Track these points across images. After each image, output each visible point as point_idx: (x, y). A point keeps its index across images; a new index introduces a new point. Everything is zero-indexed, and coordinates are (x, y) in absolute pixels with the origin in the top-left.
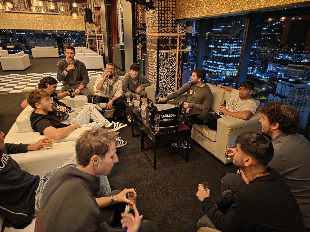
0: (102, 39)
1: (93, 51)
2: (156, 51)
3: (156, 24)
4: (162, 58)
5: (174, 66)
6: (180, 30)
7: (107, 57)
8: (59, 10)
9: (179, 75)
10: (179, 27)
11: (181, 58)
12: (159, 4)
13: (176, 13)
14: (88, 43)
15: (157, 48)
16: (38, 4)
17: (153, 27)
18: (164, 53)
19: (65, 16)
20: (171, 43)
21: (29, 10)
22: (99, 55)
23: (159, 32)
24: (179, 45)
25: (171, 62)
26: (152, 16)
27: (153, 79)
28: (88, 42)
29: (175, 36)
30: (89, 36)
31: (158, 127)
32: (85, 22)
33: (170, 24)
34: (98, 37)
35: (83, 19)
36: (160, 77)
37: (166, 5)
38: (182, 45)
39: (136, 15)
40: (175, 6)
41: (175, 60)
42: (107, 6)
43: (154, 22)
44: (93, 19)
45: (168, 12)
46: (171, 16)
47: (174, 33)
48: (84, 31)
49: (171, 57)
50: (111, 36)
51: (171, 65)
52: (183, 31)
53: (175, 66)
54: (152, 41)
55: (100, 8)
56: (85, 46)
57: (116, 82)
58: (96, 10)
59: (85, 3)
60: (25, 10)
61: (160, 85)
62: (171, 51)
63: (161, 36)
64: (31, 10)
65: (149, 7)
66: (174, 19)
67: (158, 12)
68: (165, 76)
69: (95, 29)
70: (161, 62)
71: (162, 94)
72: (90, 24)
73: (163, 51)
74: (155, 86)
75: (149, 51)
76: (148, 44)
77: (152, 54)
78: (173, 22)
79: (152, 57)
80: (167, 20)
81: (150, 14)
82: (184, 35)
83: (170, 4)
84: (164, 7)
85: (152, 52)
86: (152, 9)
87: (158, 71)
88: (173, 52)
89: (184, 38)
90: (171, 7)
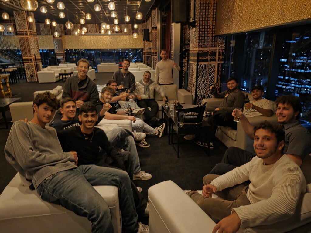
0: (156, 55)
1: (148, 66)
2: (196, 63)
3: (197, 40)
4: (201, 69)
5: (212, 76)
6: (219, 45)
8: (123, 31)
9: (217, 84)
10: (219, 41)
11: (220, 69)
12: (200, 23)
13: (216, 30)
14: (145, 59)
15: (196, 61)
17: (195, 43)
18: (203, 65)
19: (128, 36)
20: (211, 56)
21: (99, 32)
22: (153, 69)
23: (199, 47)
24: (219, 57)
25: (210, 73)
27: (193, 89)
29: (214, 50)
32: (144, 40)
33: (210, 39)
34: (153, 53)
35: (142, 37)
36: (199, 86)
37: (206, 24)
38: (221, 57)
39: (184, 32)
40: (215, 24)
41: (214, 71)
43: (195, 39)
44: (150, 38)
45: (208, 30)
46: (211, 32)
47: (213, 47)
48: (142, 49)
49: (210, 68)
51: (210, 76)
52: (223, 45)
53: (214, 76)
54: (193, 55)
55: (157, 27)
56: (142, 62)
59: (145, 24)
60: (96, 33)
61: (198, 93)
62: (210, 63)
63: (201, 50)
64: (100, 33)
65: (192, 26)
66: (214, 35)
67: (198, 30)
68: (204, 85)
69: (152, 46)
70: (201, 73)
71: (200, 102)
72: (148, 42)
73: (202, 63)
74: (194, 94)
75: (191, 63)
76: (190, 58)
77: (193, 66)
78: (212, 38)
79: (192, 68)
80: (207, 37)
81: (193, 32)
82: (224, 48)
83: (210, 23)
84: (205, 26)
85: (193, 64)
86: (194, 27)
87: (197, 81)
88: (213, 64)
89: (223, 51)
90: (211, 26)
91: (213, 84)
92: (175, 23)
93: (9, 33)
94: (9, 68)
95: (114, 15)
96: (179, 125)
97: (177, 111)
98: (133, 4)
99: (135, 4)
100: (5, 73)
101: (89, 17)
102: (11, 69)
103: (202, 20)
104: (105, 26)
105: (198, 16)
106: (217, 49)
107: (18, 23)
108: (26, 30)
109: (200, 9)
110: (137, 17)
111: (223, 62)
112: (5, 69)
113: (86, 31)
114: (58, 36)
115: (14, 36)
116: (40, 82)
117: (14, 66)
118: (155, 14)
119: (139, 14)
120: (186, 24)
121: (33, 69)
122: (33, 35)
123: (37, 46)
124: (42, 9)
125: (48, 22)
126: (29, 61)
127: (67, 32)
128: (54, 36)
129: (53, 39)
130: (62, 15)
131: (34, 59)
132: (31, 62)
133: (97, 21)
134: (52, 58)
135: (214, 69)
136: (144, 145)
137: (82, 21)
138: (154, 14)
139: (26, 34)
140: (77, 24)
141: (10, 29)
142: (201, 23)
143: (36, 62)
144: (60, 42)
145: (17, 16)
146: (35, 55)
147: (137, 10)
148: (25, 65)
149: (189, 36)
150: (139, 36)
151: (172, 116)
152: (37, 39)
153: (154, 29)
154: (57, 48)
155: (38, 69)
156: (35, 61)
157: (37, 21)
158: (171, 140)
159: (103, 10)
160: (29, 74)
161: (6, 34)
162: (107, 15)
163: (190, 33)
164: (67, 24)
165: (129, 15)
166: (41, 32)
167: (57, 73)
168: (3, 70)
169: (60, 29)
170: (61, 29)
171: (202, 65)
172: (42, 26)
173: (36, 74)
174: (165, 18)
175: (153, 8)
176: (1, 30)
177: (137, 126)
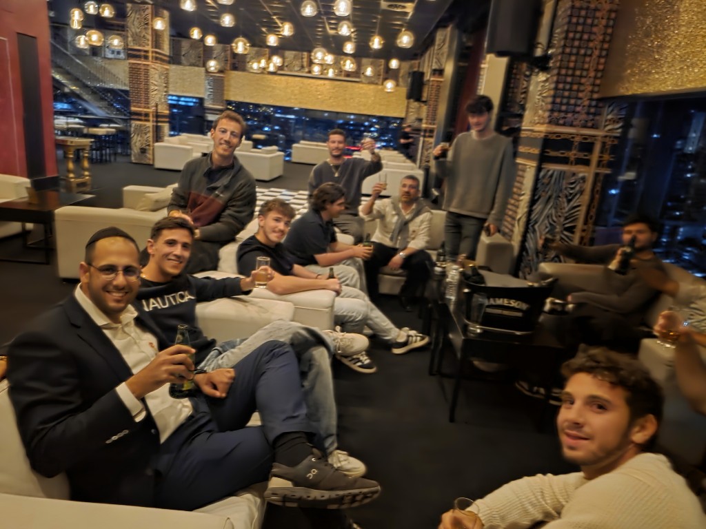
0: (431, 137)
2: (535, 165)
3: (546, 104)
4: (546, 181)
5: (575, 205)
6: (607, 123)
8: (363, 73)
9: (585, 227)
10: (608, 115)
11: (598, 188)
12: (561, 61)
13: (604, 82)
15: (537, 158)
16: (323, 59)
17: (540, 111)
18: (554, 172)
19: (372, 87)
20: (579, 151)
21: (307, 70)
22: (420, 167)
23: (550, 122)
24: (600, 157)
25: (571, 194)
26: (542, 86)
27: (516, 230)
29: (590, 136)
31: (476, 322)
32: (408, 98)
33: (584, 106)
34: (425, 131)
35: (404, 90)
36: (533, 226)
37: (580, 64)
38: (606, 157)
40: (604, 67)
41: (581, 192)
42: (459, 67)
43: (543, 101)
44: (425, 94)
45: (583, 81)
46: (590, 88)
47: (588, 127)
48: (402, 119)
49: (572, 183)
50: (453, 130)
51: (569, 202)
52: (616, 127)
53: (579, 206)
54: (531, 142)
55: (443, 70)
57: (418, 215)
58: (434, 74)
59: (417, 62)
60: (300, 70)
61: (530, 245)
62: (574, 168)
63: (554, 133)
64: (310, 72)
65: (538, 67)
66: (595, 96)
67: (555, 78)
68: (548, 225)
69: (424, 115)
70: (544, 191)
72: (416, 104)
73: (553, 167)
74: (516, 242)
75: (520, 164)
76: (521, 149)
77: (524, 171)
78: (591, 103)
79: (523, 177)
80: (577, 99)
81: (538, 83)
82: (618, 135)
83: (590, 63)
84: (574, 69)
85: (526, 165)
86: (543, 72)
87: (530, 212)
88: (581, 172)
89: (616, 142)
90: (591, 69)
91: (574, 227)
92: (494, 55)
93: (116, 53)
94: (102, 128)
95: (345, 30)
96: (465, 329)
97: (466, 290)
98: (396, 10)
99: (399, 10)
100: (86, 136)
101: (287, 30)
102: (102, 130)
103: (570, 54)
104: (321, 56)
105: (559, 41)
106: (600, 133)
107: (134, 31)
108: (146, 48)
109: (569, 22)
110: (401, 42)
111: (608, 171)
112: (90, 129)
113: (280, 65)
114: (216, 68)
115: (125, 59)
117: (112, 125)
118: (445, 38)
119: (406, 34)
121: (148, 135)
122: (161, 60)
123: (166, 87)
124: (185, 2)
125: (196, 34)
128: (207, 72)
129: (203, 77)
131: (155, 114)
132: (146, 120)
133: (303, 41)
134: (198, 116)
135: (581, 187)
136: (360, 366)
137: (272, 40)
138: (442, 38)
139: (146, 58)
140: (261, 46)
141: (116, 42)
142: (565, 59)
143: (157, 122)
144: (218, 84)
145: (133, 15)
146: (157, 105)
147: (401, 26)
148: (133, 125)
149: (523, 96)
150: (398, 88)
151: (450, 300)
152: (167, 69)
153: (437, 72)
154: (211, 97)
155: (158, 137)
156: (155, 119)
158: (436, 361)
159: (323, 19)
160: (138, 144)
161: (110, 56)
162: (332, 32)
163: (527, 88)
164: (237, 44)
165: (382, 34)
166: (183, 58)
167: (197, 152)
168: (85, 131)
169: (223, 54)
170: (227, 56)
171: (550, 173)
172: (185, 44)
173: (151, 148)
174: (468, 48)
175: (442, 24)
176: (94, 42)
177: (350, 314)
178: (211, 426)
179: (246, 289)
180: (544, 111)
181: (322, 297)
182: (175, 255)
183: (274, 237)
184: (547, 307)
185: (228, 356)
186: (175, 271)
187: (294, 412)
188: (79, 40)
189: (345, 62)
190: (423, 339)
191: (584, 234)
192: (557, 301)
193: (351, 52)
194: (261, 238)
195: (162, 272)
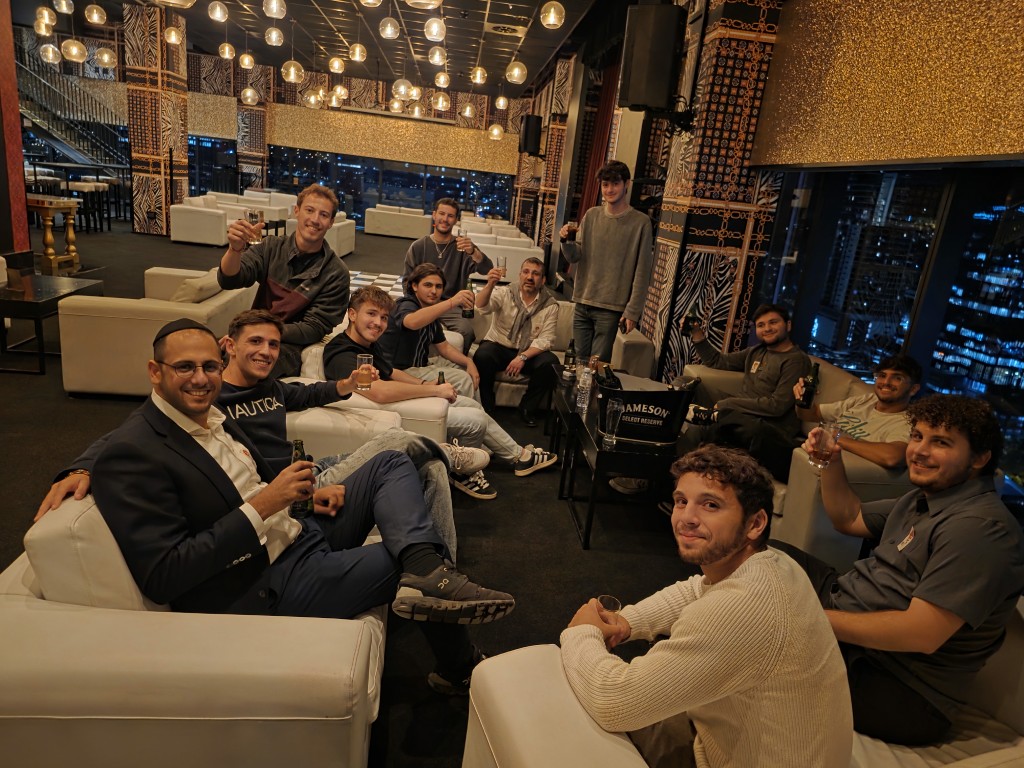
0: (553, 204)
1: (523, 234)
2: (678, 246)
3: (690, 171)
4: (691, 266)
5: (725, 295)
6: (760, 196)
7: (555, 253)
8: (460, 114)
9: (738, 322)
10: (761, 186)
11: (751, 274)
12: (707, 119)
13: (756, 147)
14: (516, 210)
15: (681, 237)
16: (407, 95)
17: (684, 180)
18: (700, 254)
19: (472, 132)
20: (728, 230)
21: (384, 107)
22: (538, 245)
23: (694, 195)
24: (753, 237)
25: (720, 282)
26: (685, 149)
27: (658, 325)
28: (517, 208)
29: (741, 211)
30: (525, 192)
31: (612, 432)
32: (520, 151)
33: (733, 175)
34: (544, 195)
35: (515, 139)
36: (677, 321)
37: (728, 123)
38: (760, 237)
39: (651, 143)
40: (756, 129)
41: (733, 279)
42: (587, 113)
43: (686, 167)
44: (543, 146)
45: (732, 144)
46: (740, 154)
47: (739, 201)
48: (513, 177)
49: (721, 269)
50: (580, 196)
51: (718, 291)
52: (771, 201)
53: (730, 296)
54: (673, 217)
55: (566, 115)
56: (505, 217)
57: (542, 308)
58: (554, 120)
59: (531, 100)
60: (374, 107)
61: (674, 343)
62: (722, 251)
63: (700, 207)
64: (387, 109)
65: (679, 126)
66: (746, 163)
67: (700, 141)
69: (542, 173)
70: (689, 278)
71: (675, 371)
72: (532, 158)
73: (699, 249)
74: (658, 344)
75: (661, 244)
76: (662, 226)
77: (666, 253)
78: (741, 171)
79: (664, 260)
80: (725, 166)
81: (680, 145)
82: (774, 210)
83: (740, 124)
84: (722, 130)
85: (668, 246)
86: (686, 131)
87: (673, 303)
88: (731, 255)
89: (771, 219)
90: (742, 132)
91: (725, 321)
92: (627, 109)
93: (101, 71)
94: (85, 181)
95: (437, 58)
96: (600, 441)
97: (600, 396)
98: (503, 33)
99: (508, 34)
100: (69, 193)
101: (358, 54)
102: (88, 185)
103: (717, 112)
105: (704, 94)
106: (752, 208)
107: (134, 43)
108: (153, 69)
109: (715, 74)
110: (511, 76)
111: (764, 254)
112: (70, 183)
113: (345, 98)
114: (253, 100)
115: (115, 81)
116: (172, 238)
117: (100, 177)
118: (568, 72)
119: (517, 66)
120: (663, 117)
121: (158, 194)
122: (176, 86)
123: (182, 125)
124: (213, 9)
125: (227, 52)
126: (151, 169)
127: (286, 94)
128: (240, 101)
129: (235, 111)
130: (274, 38)
131: (168, 163)
132: (155, 173)
133: (381, 70)
134: (226, 167)
135: (732, 274)
136: (478, 492)
137: (337, 66)
138: (564, 72)
139: (154, 83)
140: (318, 71)
141: (106, 58)
142: (711, 118)
143: (171, 175)
144: (256, 122)
145: (133, 20)
146: (171, 151)
147: (511, 54)
148: (136, 179)
149: (665, 157)
150: (506, 134)
151: (582, 409)
152: (185, 100)
153: (558, 119)
154: (247, 139)
155: (173, 197)
156: (168, 171)
157: (194, 46)
158: (567, 483)
159: (406, 40)
160: (145, 208)
161: (93, 75)
162: (418, 57)
163: (669, 147)
164: (288, 70)
165: (484, 65)
166: (204, 82)
168: (63, 186)
169: (262, 80)
170: (268, 83)
171: (696, 256)
172: (207, 63)
173: (164, 212)
174: (597, 88)
175: (564, 54)
176: (75, 57)
177: (465, 426)
178: (325, 545)
179: (343, 394)
180: (687, 180)
181: (433, 406)
182: (262, 355)
183: (369, 335)
184: (690, 415)
185: (332, 472)
186: (263, 374)
187: (420, 522)
188: (46, 50)
189: (437, 98)
190: (549, 458)
191: (736, 330)
192: (701, 408)
193: (445, 86)
194: (353, 336)
195: (247, 375)
